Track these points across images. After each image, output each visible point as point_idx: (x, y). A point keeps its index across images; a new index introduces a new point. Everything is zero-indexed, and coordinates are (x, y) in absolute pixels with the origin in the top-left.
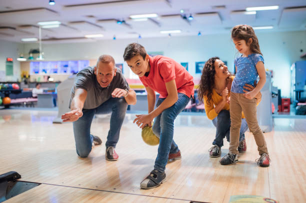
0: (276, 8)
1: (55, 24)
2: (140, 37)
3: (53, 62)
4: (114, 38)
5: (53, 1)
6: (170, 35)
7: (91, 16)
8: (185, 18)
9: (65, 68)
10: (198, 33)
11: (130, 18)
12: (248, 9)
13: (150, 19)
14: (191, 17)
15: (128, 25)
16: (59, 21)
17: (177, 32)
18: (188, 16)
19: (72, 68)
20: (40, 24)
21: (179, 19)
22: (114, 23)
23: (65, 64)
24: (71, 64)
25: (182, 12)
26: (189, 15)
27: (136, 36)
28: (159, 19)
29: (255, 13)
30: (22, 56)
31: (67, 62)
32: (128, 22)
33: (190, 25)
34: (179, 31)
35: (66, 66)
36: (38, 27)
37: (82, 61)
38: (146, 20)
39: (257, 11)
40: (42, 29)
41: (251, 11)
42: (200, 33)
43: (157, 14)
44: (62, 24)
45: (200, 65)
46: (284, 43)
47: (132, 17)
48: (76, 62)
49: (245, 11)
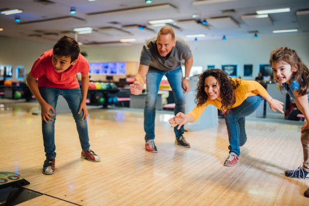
0: (287, 10)
1: (87, 30)
3: (96, 64)
5: (74, 10)
6: (196, 39)
7: (115, 23)
8: (199, 22)
9: (106, 69)
10: (222, 37)
11: (150, 24)
12: (259, 12)
13: (168, 24)
14: (205, 21)
16: (91, 27)
17: (201, 36)
19: (111, 69)
20: (76, 30)
21: (194, 24)
22: (137, 29)
23: (105, 65)
24: (111, 65)
25: (194, 16)
26: (203, 20)
28: (175, 24)
29: (267, 16)
31: (107, 63)
32: (149, 27)
33: (209, 29)
34: (203, 36)
35: (107, 67)
36: (75, 32)
37: (120, 63)
38: (164, 25)
39: (269, 14)
40: (79, 35)
41: (263, 14)
42: (224, 37)
43: (172, 19)
44: (94, 30)
45: (226, 68)
47: (151, 22)
48: (115, 64)
49: (256, 14)
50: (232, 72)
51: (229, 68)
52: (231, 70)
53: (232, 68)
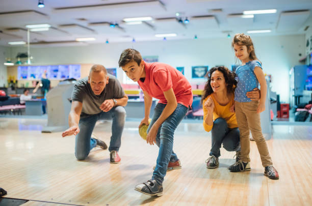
1: (44, 27)
2: (134, 40)
3: (42, 66)
4: (107, 42)
5: (43, 4)
6: (165, 38)
7: (83, 19)
8: (180, 21)
9: (55, 73)
10: (194, 37)
11: (124, 22)
12: (245, 12)
13: (144, 22)
14: (187, 20)
15: (121, 28)
16: (49, 24)
17: (171, 36)
18: (183, 19)
19: (62, 73)
20: (28, 27)
21: (175, 22)
22: (106, 27)
23: (54, 68)
24: (61, 68)
25: (177, 15)
26: (185, 19)
27: (130, 40)
28: (153, 22)
29: (252, 16)
30: (9, 60)
31: (58, 66)
32: (121, 25)
33: (186, 28)
34: (174, 35)
35: (57, 71)
36: (26, 30)
37: (73, 65)
38: (141, 23)
39: (255, 15)
40: (30, 32)
41: (249, 14)
42: (196, 37)
43: (152, 17)
44: (52, 28)
45: (196, 69)
46: (282, 47)
47: (126, 20)
48: (67, 67)
49: (242, 14)
50: (203, 73)
51: (200, 69)
52: (202, 71)
53: (203, 69)
